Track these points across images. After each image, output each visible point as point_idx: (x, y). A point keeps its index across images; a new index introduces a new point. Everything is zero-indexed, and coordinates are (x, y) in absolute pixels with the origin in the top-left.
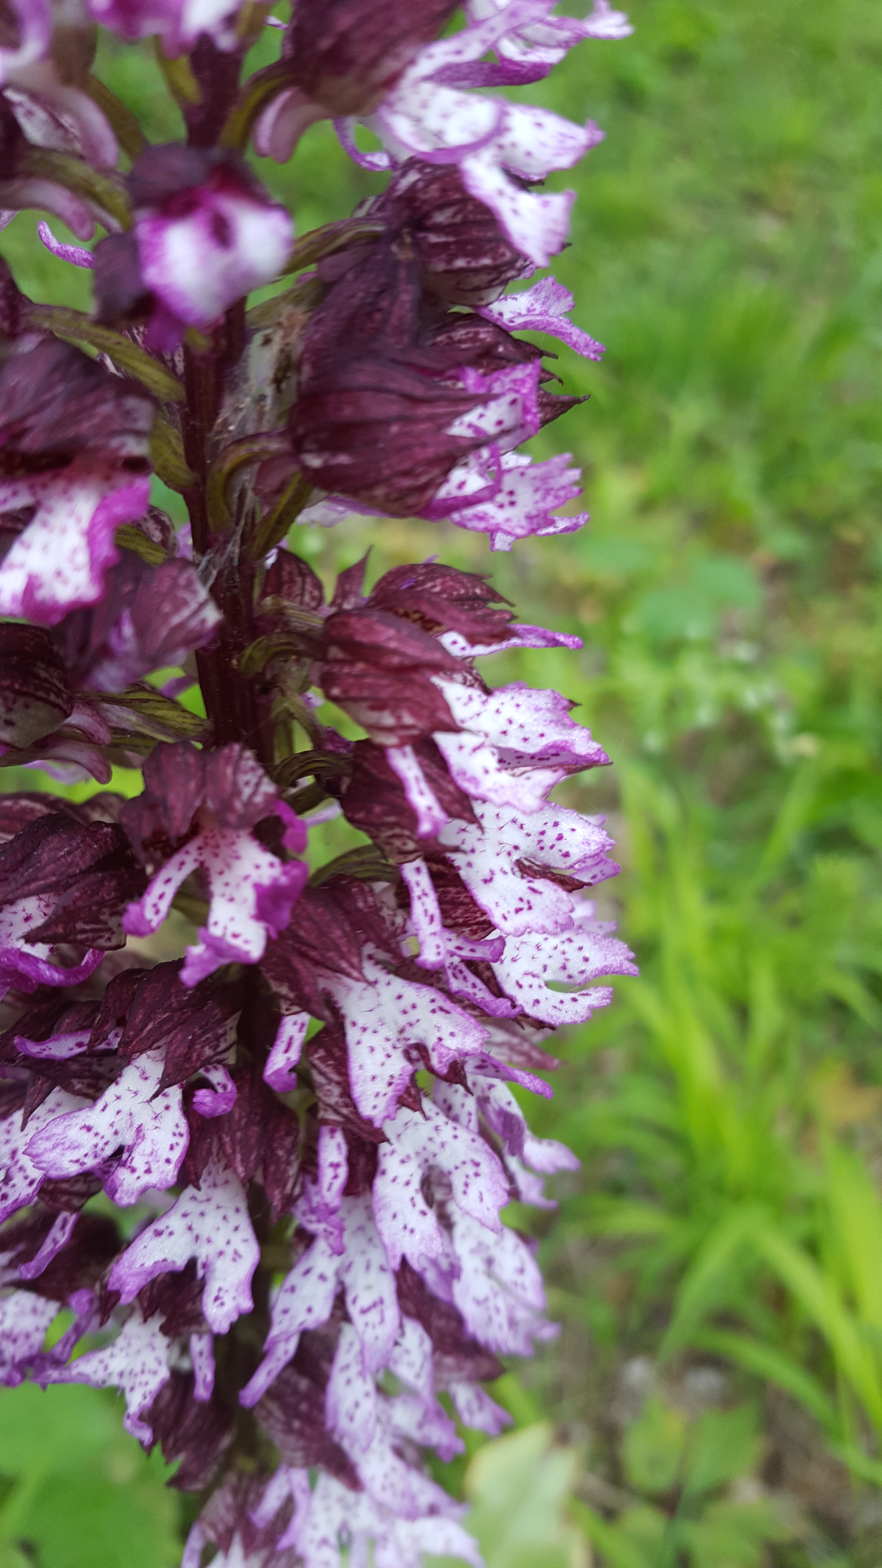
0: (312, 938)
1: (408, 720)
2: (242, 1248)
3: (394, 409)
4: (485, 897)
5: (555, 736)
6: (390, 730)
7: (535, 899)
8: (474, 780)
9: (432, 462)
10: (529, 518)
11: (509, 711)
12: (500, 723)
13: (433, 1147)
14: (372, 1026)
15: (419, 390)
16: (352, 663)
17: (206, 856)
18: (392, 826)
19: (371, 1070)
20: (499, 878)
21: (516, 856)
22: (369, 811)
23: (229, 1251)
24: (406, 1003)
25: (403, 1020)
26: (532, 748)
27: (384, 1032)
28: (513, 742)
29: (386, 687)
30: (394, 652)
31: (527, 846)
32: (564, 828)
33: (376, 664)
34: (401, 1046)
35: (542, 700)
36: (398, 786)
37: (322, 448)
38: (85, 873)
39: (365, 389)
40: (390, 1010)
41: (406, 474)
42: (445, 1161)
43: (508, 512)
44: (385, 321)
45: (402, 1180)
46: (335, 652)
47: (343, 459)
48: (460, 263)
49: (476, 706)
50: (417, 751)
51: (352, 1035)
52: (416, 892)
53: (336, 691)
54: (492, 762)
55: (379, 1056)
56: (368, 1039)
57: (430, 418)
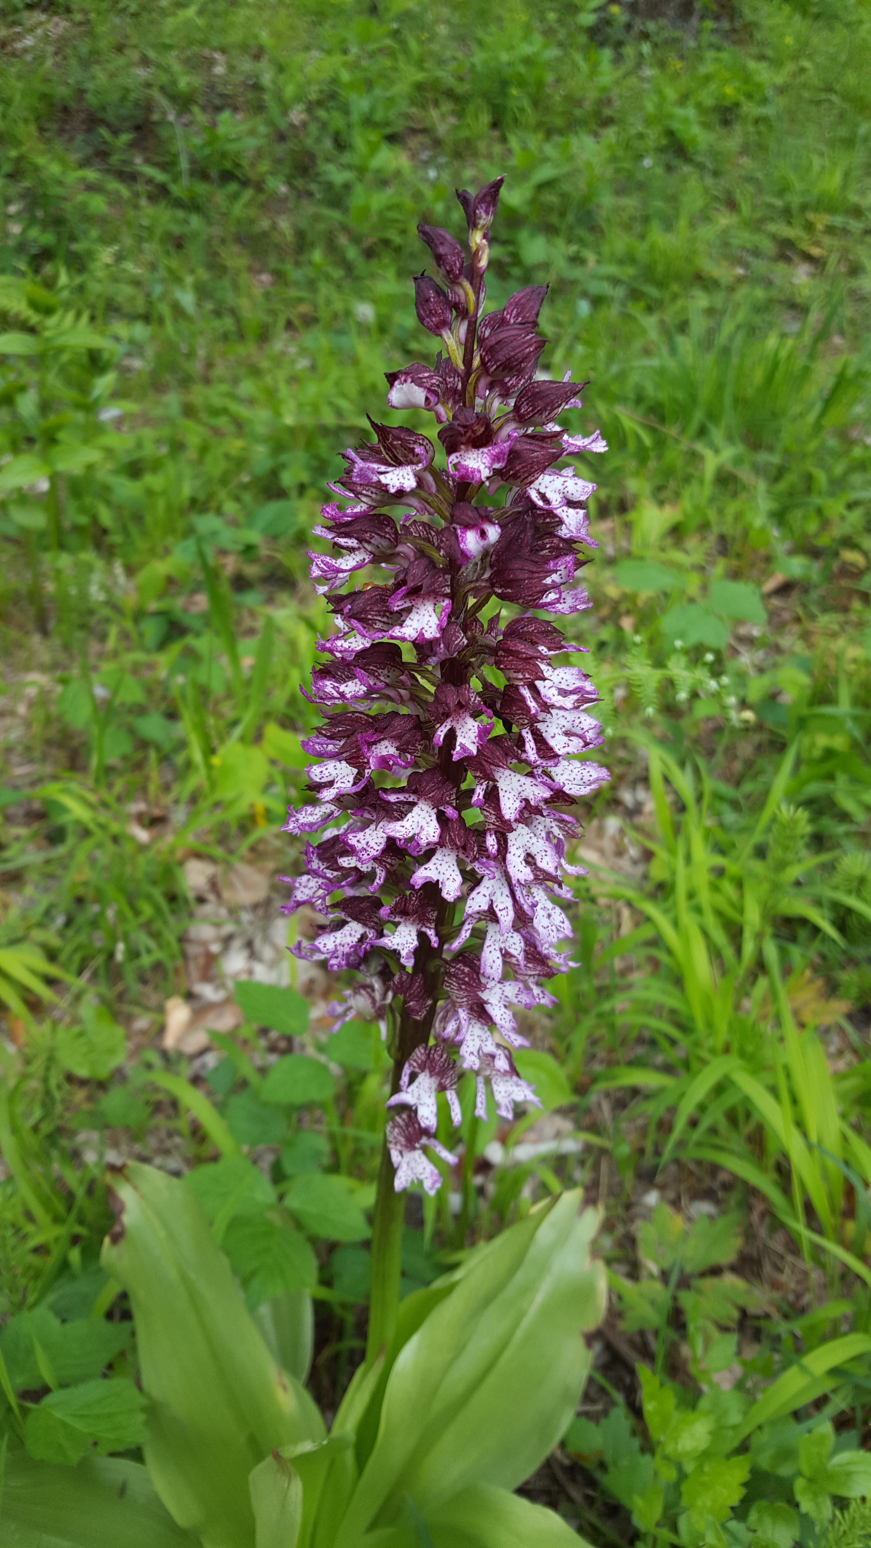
0: (489, 755)
1: (527, 676)
2: (456, 878)
3: (526, 576)
4: (552, 743)
5: (579, 684)
6: (521, 679)
7: (570, 743)
8: (549, 698)
9: (538, 592)
10: (570, 607)
11: (562, 675)
12: (559, 679)
13: (529, 845)
14: (509, 789)
15: (535, 569)
16: (508, 657)
17: (454, 723)
18: (519, 714)
19: (508, 805)
20: (557, 736)
21: (564, 729)
22: (511, 709)
23: (451, 878)
24: (521, 783)
25: (520, 789)
26: (570, 689)
27: (513, 793)
28: (563, 686)
29: (520, 665)
30: (524, 653)
31: (568, 726)
32: (582, 719)
33: (517, 657)
34: (520, 799)
35: (574, 671)
36: (523, 699)
37: (501, 587)
38: (410, 730)
39: (517, 569)
40: (516, 785)
41: (529, 596)
42: (533, 851)
43: (563, 605)
44: (522, 543)
45: (517, 855)
46: (500, 653)
47: (509, 591)
48: (548, 520)
49: (550, 672)
50: (529, 688)
51: (501, 794)
52: (527, 740)
53: (502, 666)
54: (556, 693)
55: (512, 801)
56: (507, 795)
57: (538, 577)
